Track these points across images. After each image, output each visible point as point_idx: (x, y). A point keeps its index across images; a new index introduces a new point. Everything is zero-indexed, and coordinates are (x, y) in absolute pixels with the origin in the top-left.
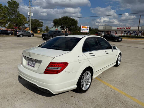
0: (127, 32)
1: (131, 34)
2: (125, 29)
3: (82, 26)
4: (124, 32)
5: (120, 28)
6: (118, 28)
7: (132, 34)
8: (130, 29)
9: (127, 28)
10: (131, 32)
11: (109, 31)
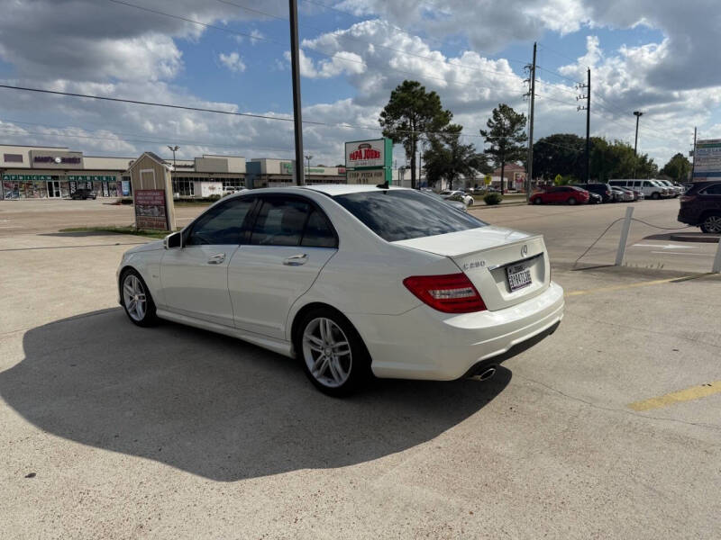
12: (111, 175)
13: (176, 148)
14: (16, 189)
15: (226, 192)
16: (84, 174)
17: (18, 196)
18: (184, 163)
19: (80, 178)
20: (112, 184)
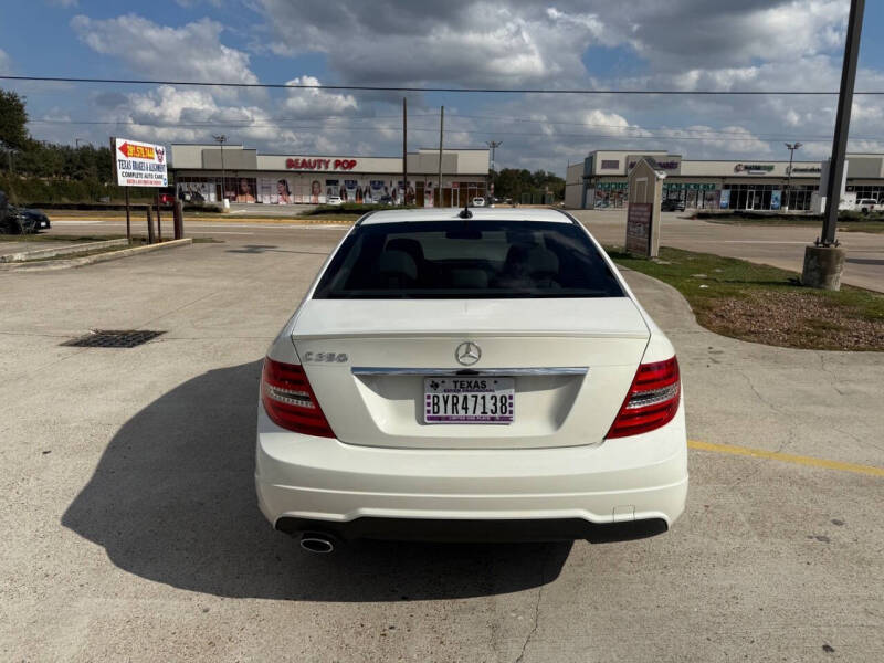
0: (342, 183)
1: (360, 195)
2: (331, 168)
3: (120, 142)
4: (329, 183)
5: (304, 164)
6: (290, 163)
7: (368, 198)
8: (355, 169)
9: (337, 164)
10: (363, 184)
11: (240, 175)
12: (710, 182)
13: (796, 147)
14: (607, 198)
15: (861, 206)
16: (679, 181)
17: (607, 205)
18: (810, 166)
19: (674, 186)
20: (709, 193)
